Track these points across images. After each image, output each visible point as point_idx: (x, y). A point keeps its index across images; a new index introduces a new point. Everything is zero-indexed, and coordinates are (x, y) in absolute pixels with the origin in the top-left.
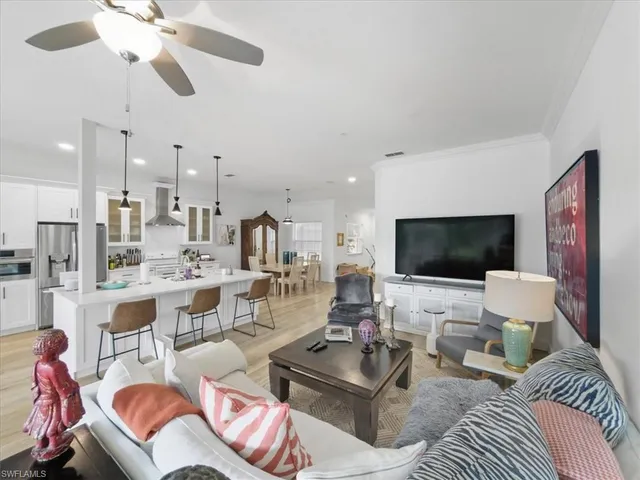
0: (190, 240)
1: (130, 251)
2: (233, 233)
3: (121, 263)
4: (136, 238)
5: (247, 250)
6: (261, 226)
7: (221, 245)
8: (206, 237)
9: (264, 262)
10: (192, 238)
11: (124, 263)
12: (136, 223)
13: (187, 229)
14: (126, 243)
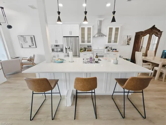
0: (108, 43)
1: (88, 46)
2: (130, 39)
3: (85, 50)
4: (89, 42)
5: (136, 48)
6: (148, 35)
7: (123, 45)
8: (115, 41)
9: (146, 55)
10: (109, 42)
11: (87, 50)
12: (89, 36)
13: (107, 38)
14: (86, 44)
